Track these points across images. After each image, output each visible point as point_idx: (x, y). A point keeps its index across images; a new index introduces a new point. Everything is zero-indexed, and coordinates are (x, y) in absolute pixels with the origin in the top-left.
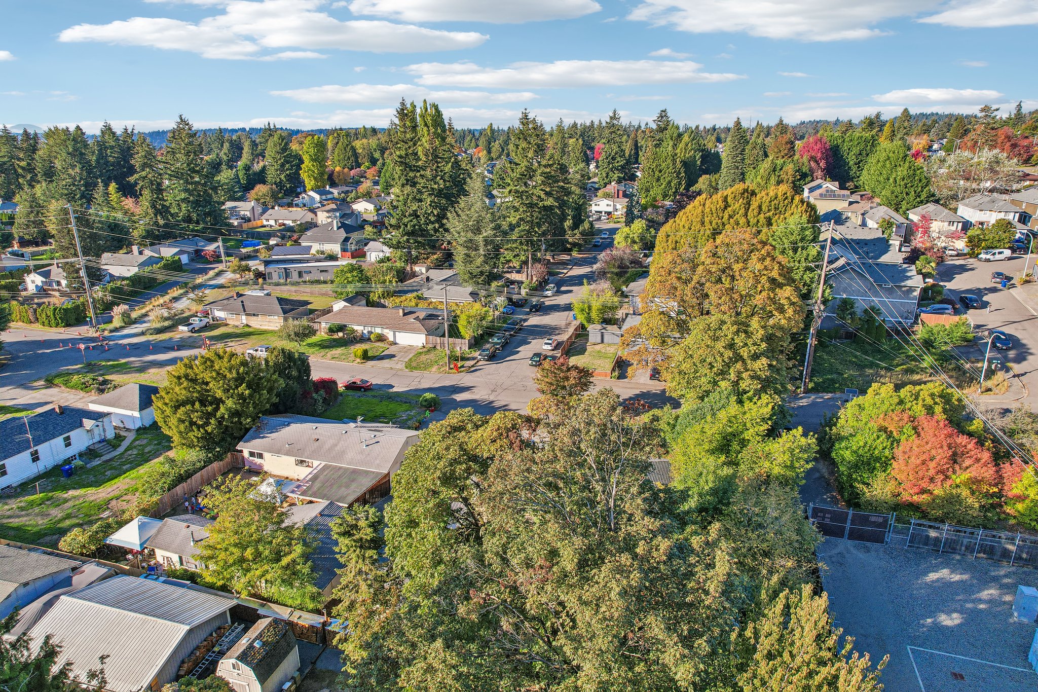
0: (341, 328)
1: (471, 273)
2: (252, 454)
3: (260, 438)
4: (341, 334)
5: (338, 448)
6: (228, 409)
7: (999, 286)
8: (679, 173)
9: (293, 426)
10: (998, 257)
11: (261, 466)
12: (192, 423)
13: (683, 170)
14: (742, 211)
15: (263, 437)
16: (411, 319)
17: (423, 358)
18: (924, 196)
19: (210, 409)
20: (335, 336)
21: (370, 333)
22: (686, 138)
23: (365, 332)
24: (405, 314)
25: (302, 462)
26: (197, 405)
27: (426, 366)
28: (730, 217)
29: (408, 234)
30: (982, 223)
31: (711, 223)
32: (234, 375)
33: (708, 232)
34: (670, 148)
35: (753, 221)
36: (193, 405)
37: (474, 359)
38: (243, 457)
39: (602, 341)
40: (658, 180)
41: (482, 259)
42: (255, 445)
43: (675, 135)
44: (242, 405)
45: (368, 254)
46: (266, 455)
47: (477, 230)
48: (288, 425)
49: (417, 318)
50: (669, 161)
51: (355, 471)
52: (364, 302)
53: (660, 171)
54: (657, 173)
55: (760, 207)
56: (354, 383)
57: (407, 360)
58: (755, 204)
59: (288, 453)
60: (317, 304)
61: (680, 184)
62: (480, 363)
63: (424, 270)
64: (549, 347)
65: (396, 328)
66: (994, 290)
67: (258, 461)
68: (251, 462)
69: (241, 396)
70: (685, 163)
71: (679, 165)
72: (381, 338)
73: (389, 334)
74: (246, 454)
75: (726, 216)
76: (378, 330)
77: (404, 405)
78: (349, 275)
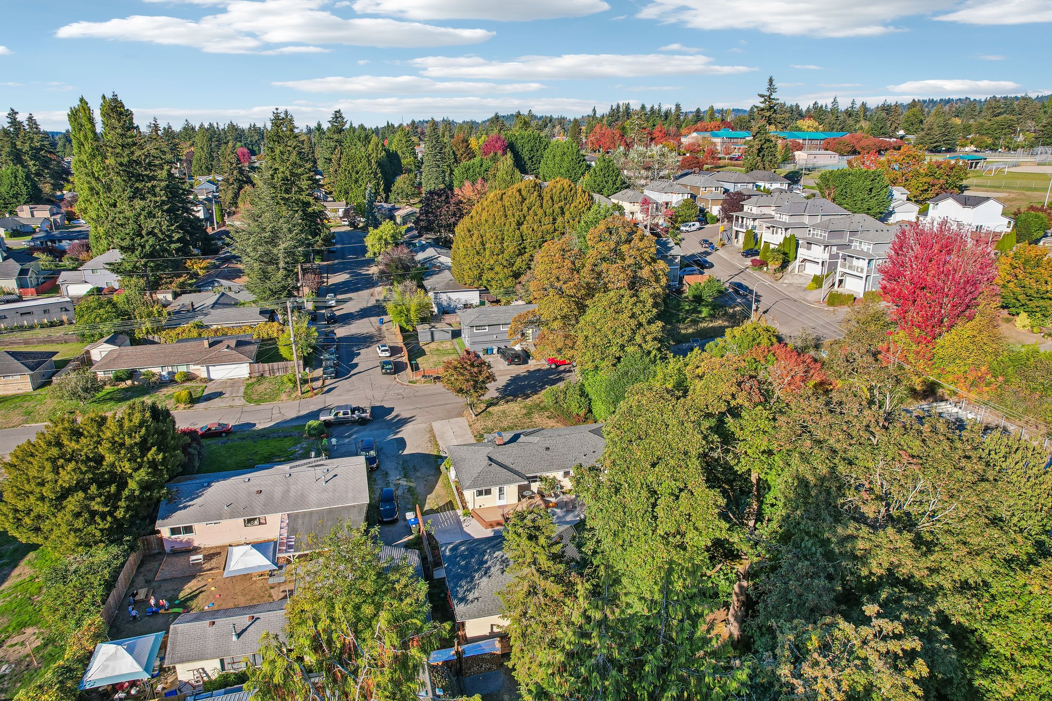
0: (132, 374)
1: (270, 290)
2: (174, 531)
3: (181, 509)
4: (129, 382)
5: (292, 494)
6: (140, 483)
7: (709, 250)
8: (376, 174)
9: (215, 485)
10: (693, 228)
11: (189, 542)
12: (93, 514)
13: (378, 171)
14: (538, 203)
15: (185, 507)
16: (222, 349)
17: (261, 388)
18: (618, 183)
19: (113, 488)
20: (123, 385)
21: (172, 374)
22: (374, 139)
23: (164, 373)
24: (211, 345)
25: (249, 521)
26: (93, 488)
27: (273, 396)
28: (529, 209)
29: (145, 256)
30: (667, 204)
31: (514, 215)
32: (138, 440)
33: (514, 224)
34: (363, 149)
35: (549, 211)
36: (85, 489)
37: (316, 379)
38: (161, 539)
39: (433, 340)
40: (356, 181)
41: (282, 273)
42: (179, 518)
43: (363, 136)
44: (153, 474)
45: (63, 288)
46: (196, 526)
47: (273, 240)
48: (209, 486)
49: (228, 347)
50: (364, 162)
51: (331, 511)
52: (128, 342)
53: (357, 173)
54: (354, 174)
55: (552, 198)
56: (209, 429)
57: (241, 394)
58: (547, 198)
59: (233, 516)
60: (64, 352)
61: (378, 184)
62: (328, 382)
63: (169, 297)
64: (388, 354)
65: (209, 362)
66: (708, 254)
67: (184, 537)
68: (175, 542)
69: (153, 464)
70: (379, 164)
71: (374, 166)
72: (189, 377)
73: (200, 371)
74: (165, 533)
75: (525, 209)
76: (183, 369)
77: (286, 439)
78: (102, 311)
